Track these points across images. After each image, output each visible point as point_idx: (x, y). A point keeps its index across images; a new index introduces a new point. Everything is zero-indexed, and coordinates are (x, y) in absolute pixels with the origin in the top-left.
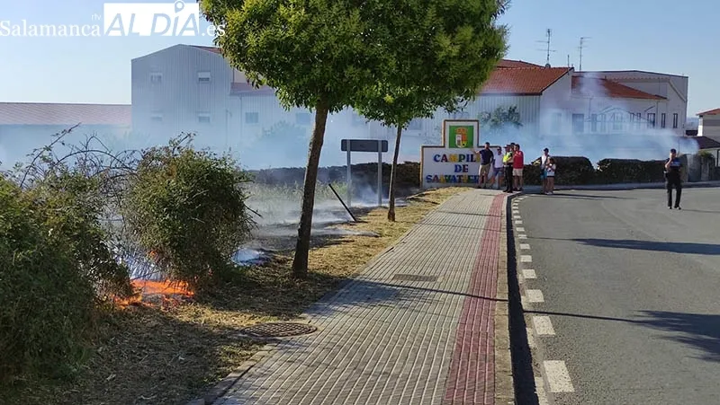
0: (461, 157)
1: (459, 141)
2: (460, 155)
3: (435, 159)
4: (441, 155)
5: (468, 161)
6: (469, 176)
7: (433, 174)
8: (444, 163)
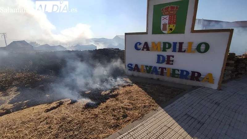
0: (166, 46)
1: (165, 25)
2: (165, 44)
3: (136, 48)
4: (143, 43)
5: (174, 50)
6: (174, 70)
7: (134, 63)
8: (145, 52)
